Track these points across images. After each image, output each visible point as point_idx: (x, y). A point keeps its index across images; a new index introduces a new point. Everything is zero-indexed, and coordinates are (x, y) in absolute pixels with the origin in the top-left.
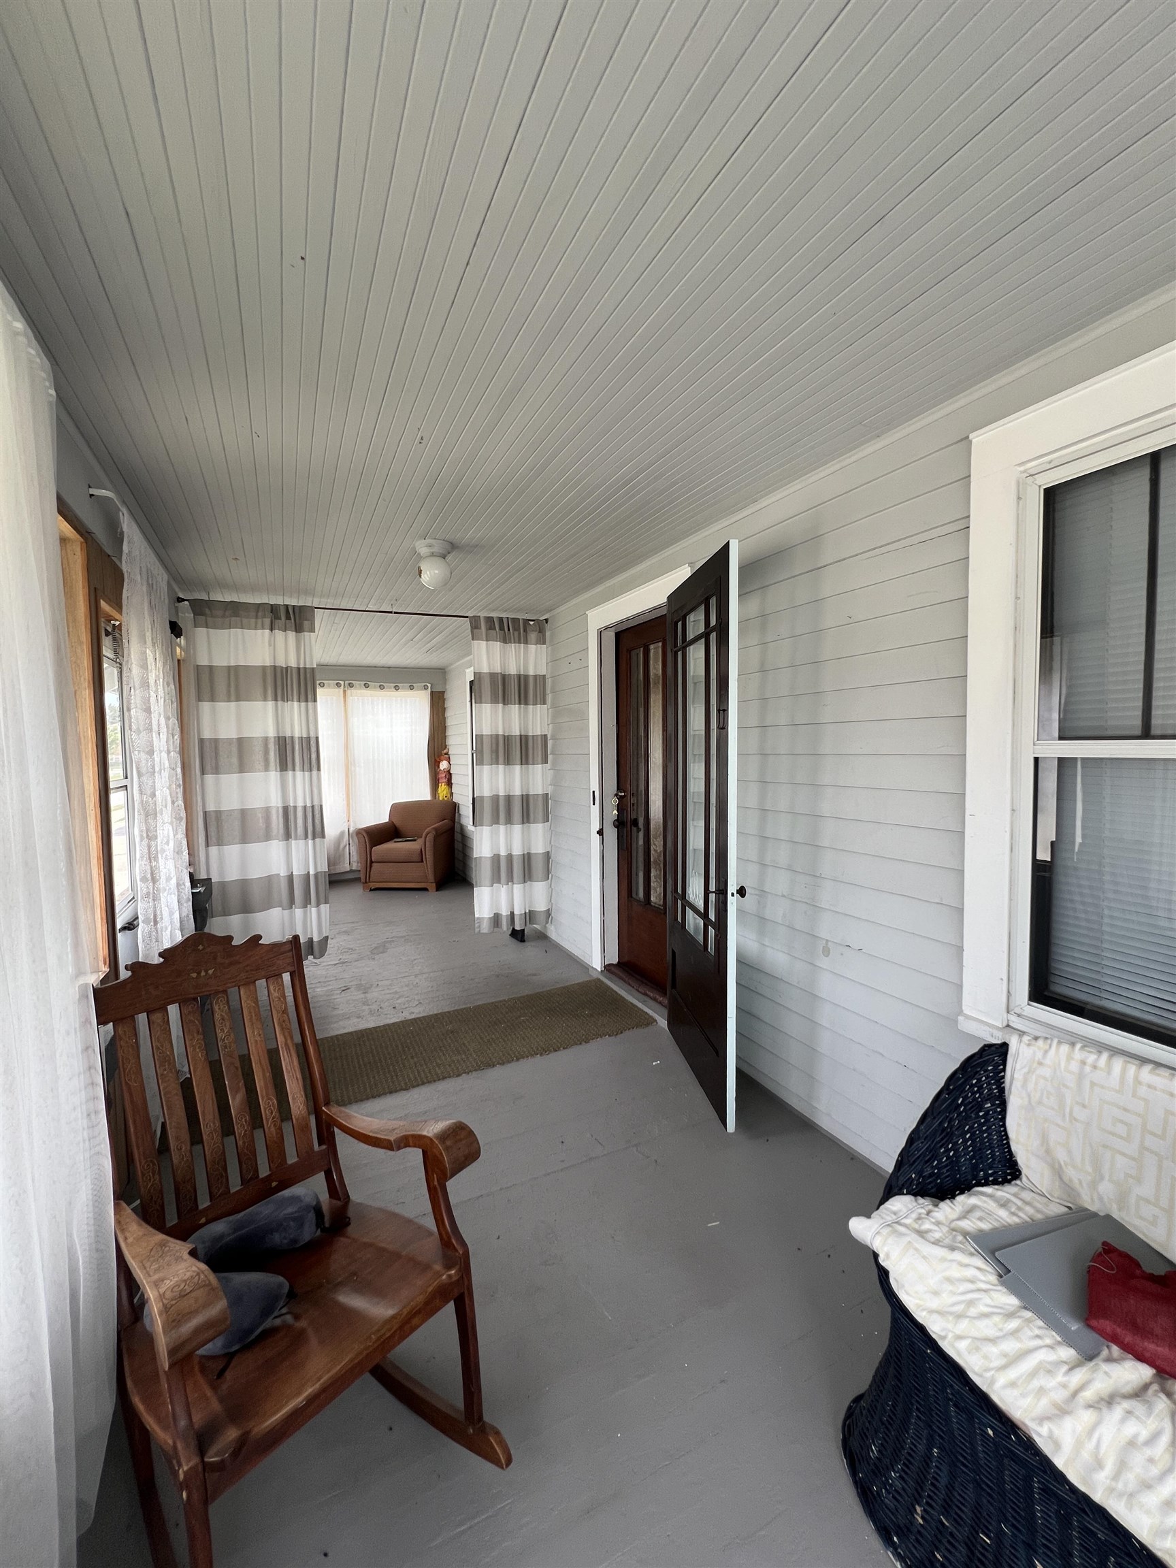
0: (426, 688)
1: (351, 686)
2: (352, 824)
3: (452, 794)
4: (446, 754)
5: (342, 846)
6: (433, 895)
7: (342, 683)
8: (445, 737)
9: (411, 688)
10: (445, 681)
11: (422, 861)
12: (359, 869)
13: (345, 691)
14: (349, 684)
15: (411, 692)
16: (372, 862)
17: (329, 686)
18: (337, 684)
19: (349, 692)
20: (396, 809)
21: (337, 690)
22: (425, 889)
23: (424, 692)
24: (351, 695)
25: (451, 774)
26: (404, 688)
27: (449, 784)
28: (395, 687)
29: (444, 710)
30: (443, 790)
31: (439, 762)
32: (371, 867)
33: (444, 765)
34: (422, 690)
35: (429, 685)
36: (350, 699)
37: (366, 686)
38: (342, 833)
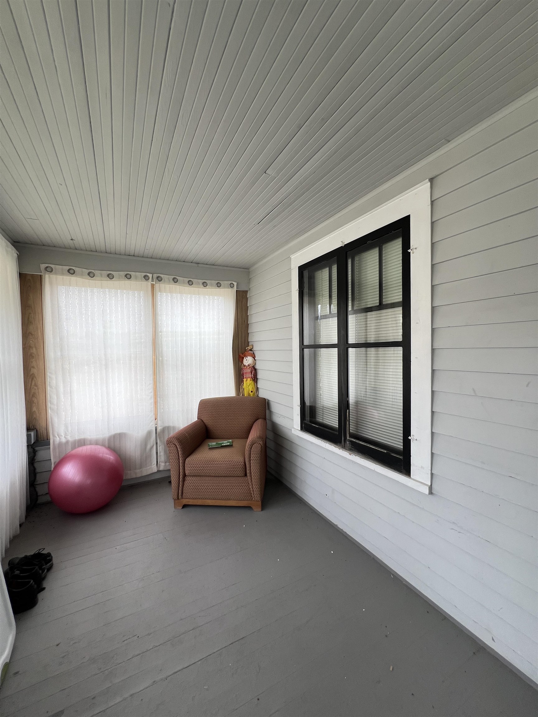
0: (232, 286)
1: (159, 279)
2: (159, 423)
3: (257, 389)
4: (251, 350)
5: (149, 447)
6: (258, 513)
7: (150, 276)
8: (248, 334)
9: (219, 285)
10: (249, 281)
11: (246, 475)
12: (168, 468)
13: (153, 286)
14: (158, 277)
15: (218, 290)
16: (185, 475)
17: (136, 278)
18: (145, 277)
19: (157, 286)
20: (205, 405)
21: (145, 283)
22: (249, 508)
23: (230, 290)
24: (160, 291)
25: (255, 370)
26: (212, 285)
27: (255, 379)
28: (203, 283)
29: (247, 308)
30: (248, 384)
31: (243, 358)
32: (184, 480)
33: (248, 361)
34: (228, 288)
35: (235, 284)
36: (159, 295)
37: (175, 281)
38: (149, 433)
